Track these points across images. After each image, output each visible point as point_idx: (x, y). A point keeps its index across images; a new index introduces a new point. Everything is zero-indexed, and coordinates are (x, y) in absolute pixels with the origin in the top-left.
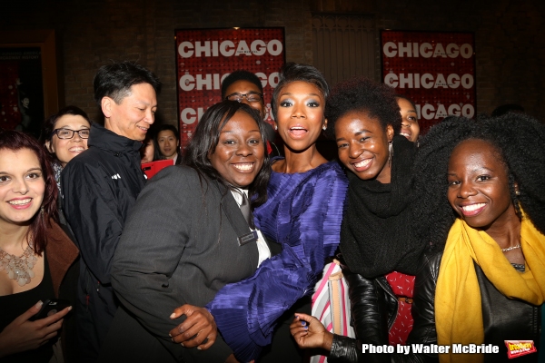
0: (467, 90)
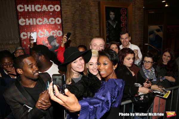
0: (58, 25)
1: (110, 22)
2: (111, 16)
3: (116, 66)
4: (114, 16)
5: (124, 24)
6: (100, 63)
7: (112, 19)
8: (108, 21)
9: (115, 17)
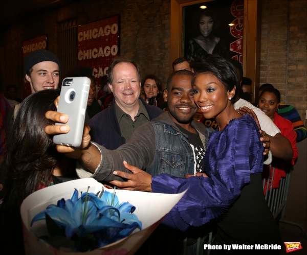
0: (114, 56)
1: (200, 42)
2: (202, 27)
3: (233, 92)
4: (210, 25)
5: (239, 42)
6: (198, 88)
7: (206, 33)
8: (196, 40)
9: (213, 26)
